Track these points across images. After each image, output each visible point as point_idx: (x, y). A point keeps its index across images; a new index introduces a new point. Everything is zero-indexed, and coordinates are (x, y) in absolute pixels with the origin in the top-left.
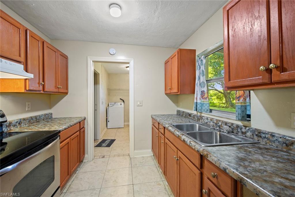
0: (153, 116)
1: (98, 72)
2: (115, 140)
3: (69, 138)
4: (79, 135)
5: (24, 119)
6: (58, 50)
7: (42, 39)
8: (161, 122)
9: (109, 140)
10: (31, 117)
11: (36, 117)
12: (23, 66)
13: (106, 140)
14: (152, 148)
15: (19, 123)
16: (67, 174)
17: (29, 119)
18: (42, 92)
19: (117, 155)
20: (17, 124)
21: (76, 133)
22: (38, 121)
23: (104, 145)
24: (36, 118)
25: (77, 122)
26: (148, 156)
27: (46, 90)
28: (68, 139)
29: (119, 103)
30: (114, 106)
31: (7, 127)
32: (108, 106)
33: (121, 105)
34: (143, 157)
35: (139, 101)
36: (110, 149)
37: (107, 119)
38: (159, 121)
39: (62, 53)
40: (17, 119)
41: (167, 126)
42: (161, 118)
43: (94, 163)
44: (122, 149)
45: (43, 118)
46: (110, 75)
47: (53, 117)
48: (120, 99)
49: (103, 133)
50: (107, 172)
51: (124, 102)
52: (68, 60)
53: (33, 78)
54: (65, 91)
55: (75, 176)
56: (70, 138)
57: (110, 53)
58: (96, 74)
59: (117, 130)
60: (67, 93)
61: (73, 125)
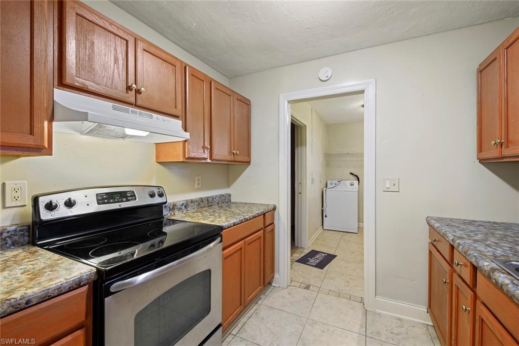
0: (433, 222)
1: (303, 124)
2: (336, 256)
3: (243, 241)
4: (262, 237)
5: (192, 201)
6: (234, 92)
7: (210, 77)
8: (459, 244)
9: (324, 253)
10: (201, 199)
11: (207, 199)
12: (181, 122)
13: (317, 253)
14: (430, 306)
15: (185, 206)
16: (238, 303)
17: (198, 201)
18: (209, 161)
19: (334, 291)
20: (183, 207)
21: (257, 233)
22: (210, 204)
23: (312, 261)
24: (208, 201)
25: (258, 213)
26: (414, 322)
27: (214, 157)
28: (241, 242)
29: (348, 183)
30: (339, 188)
31: (170, 210)
32: (326, 186)
33: (353, 185)
34: (399, 319)
35: (388, 179)
36: (323, 273)
37: (323, 211)
38: (453, 240)
39: (242, 96)
40: (183, 201)
41: (486, 264)
42: (463, 230)
43: (289, 294)
44: (348, 282)
45: (217, 201)
46: (331, 128)
47: (232, 201)
48: (351, 173)
49: (314, 237)
50: (309, 324)
51: (358, 180)
52: (250, 107)
53: (189, 138)
54: (245, 159)
55: (255, 307)
56: (245, 241)
57: (320, 80)
58: (301, 127)
59: (342, 236)
60: (249, 163)
61: (251, 219)
